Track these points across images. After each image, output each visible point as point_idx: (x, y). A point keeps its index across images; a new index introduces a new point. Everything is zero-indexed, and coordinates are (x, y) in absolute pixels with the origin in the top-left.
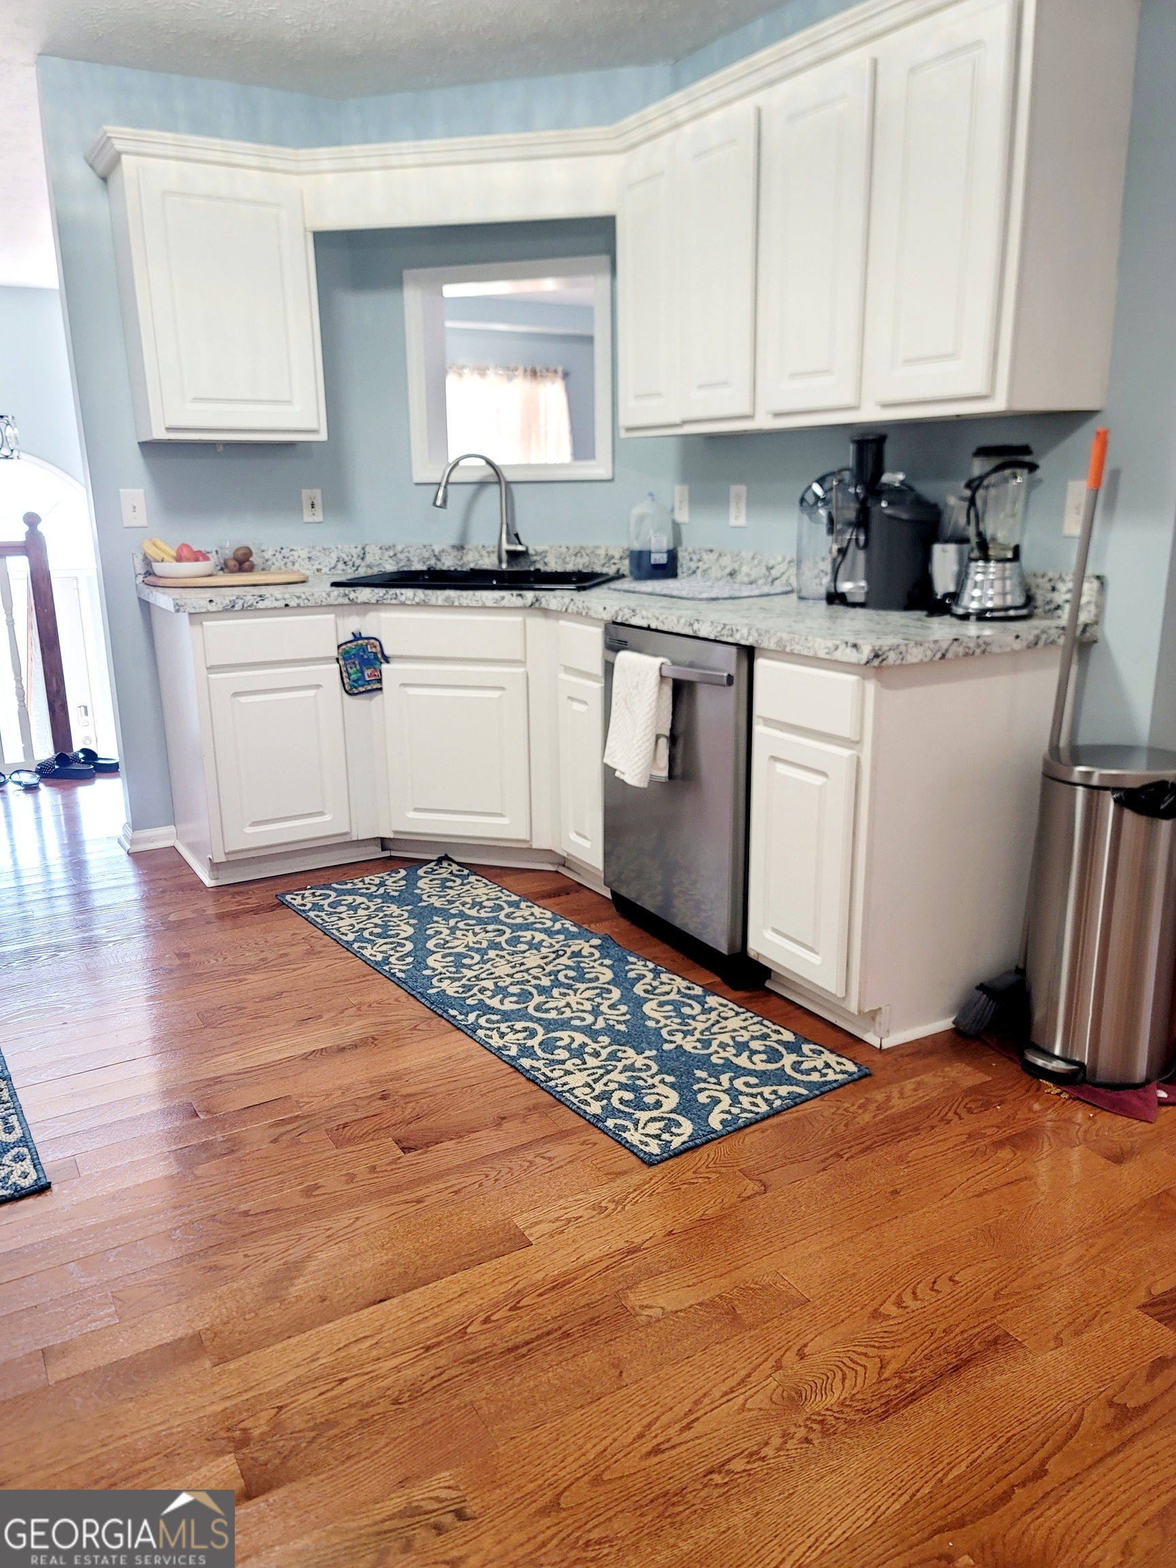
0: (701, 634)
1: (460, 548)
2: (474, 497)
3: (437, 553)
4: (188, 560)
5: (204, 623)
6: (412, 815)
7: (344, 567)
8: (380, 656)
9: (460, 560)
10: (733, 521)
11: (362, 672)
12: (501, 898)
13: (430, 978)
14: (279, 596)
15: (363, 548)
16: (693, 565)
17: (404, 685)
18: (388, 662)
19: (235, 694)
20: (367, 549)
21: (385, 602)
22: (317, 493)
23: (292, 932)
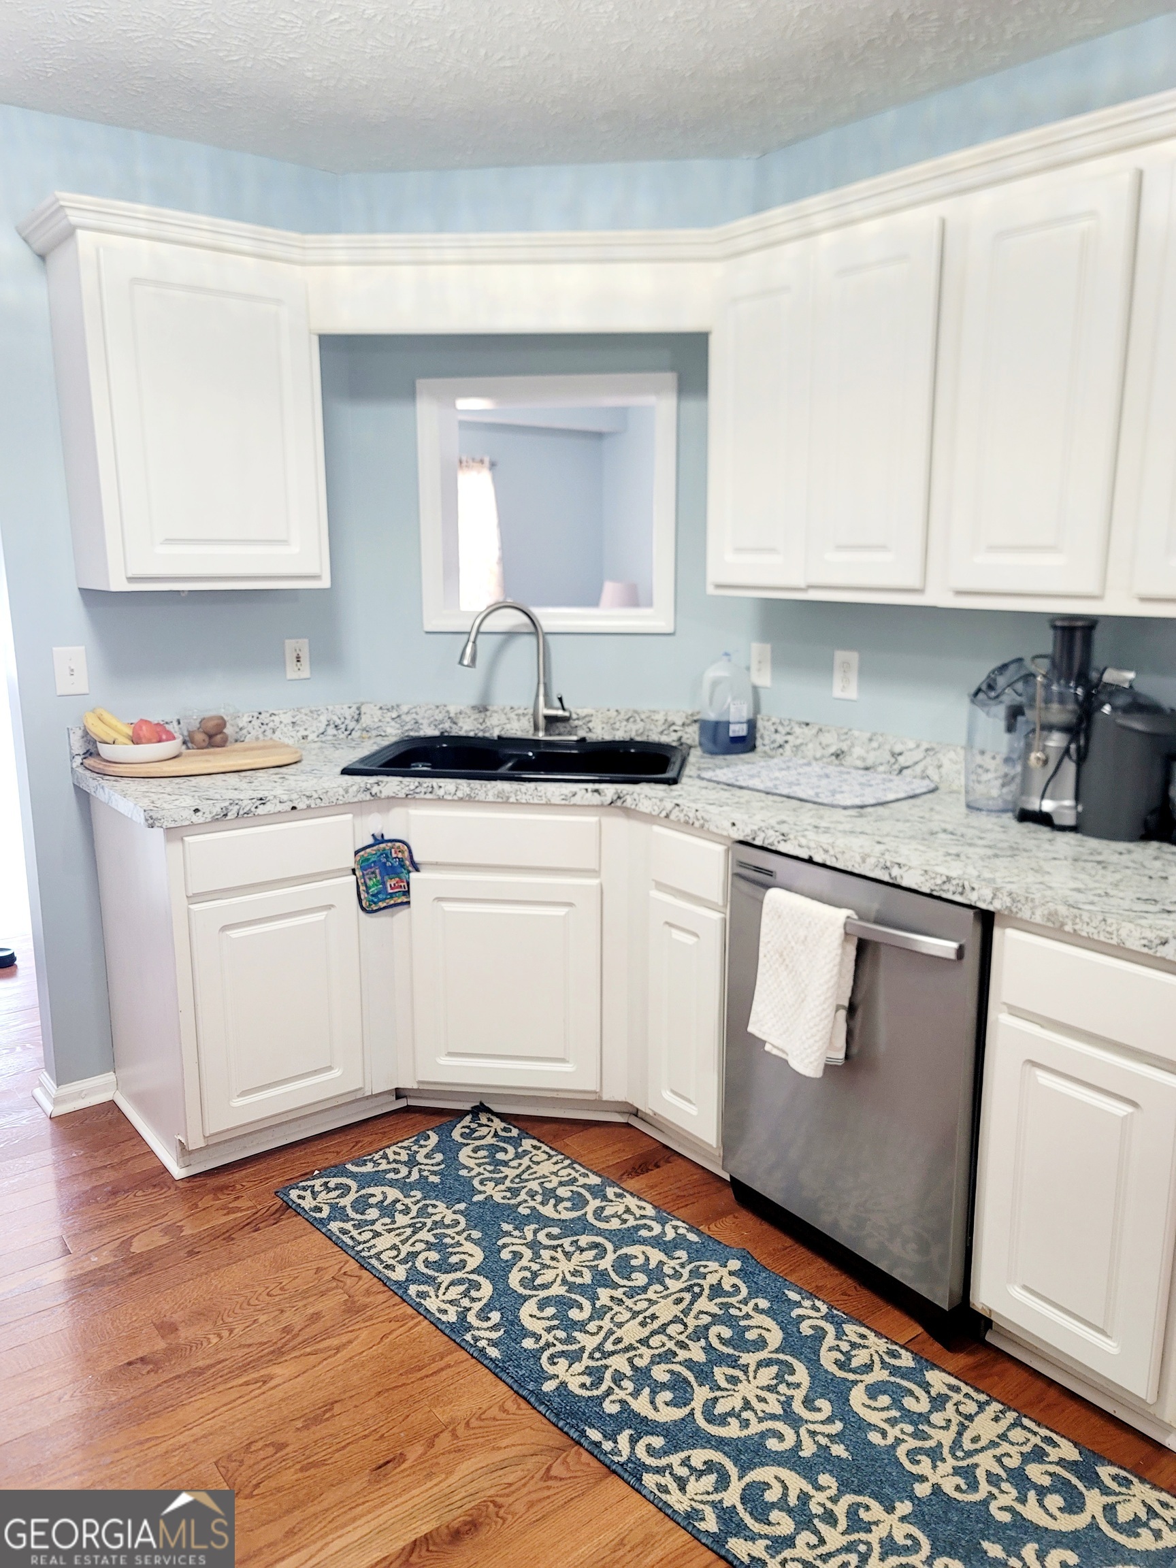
0: (904, 883)
1: (482, 709)
2: (500, 650)
3: (452, 715)
4: (149, 741)
5: (186, 839)
6: (445, 1061)
7: (335, 732)
8: (408, 863)
9: (481, 724)
10: (837, 692)
11: (384, 883)
12: (575, 1180)
13: (536, 1355)
14: (285, 798)
15: (358, 708)
16: (780, 739)
17: (439, 899)
18: (417, 870)
19: (225, 928)
20: (363, 710)
21: (417, 796)
22: (304, 645)
23: (314, 1265)
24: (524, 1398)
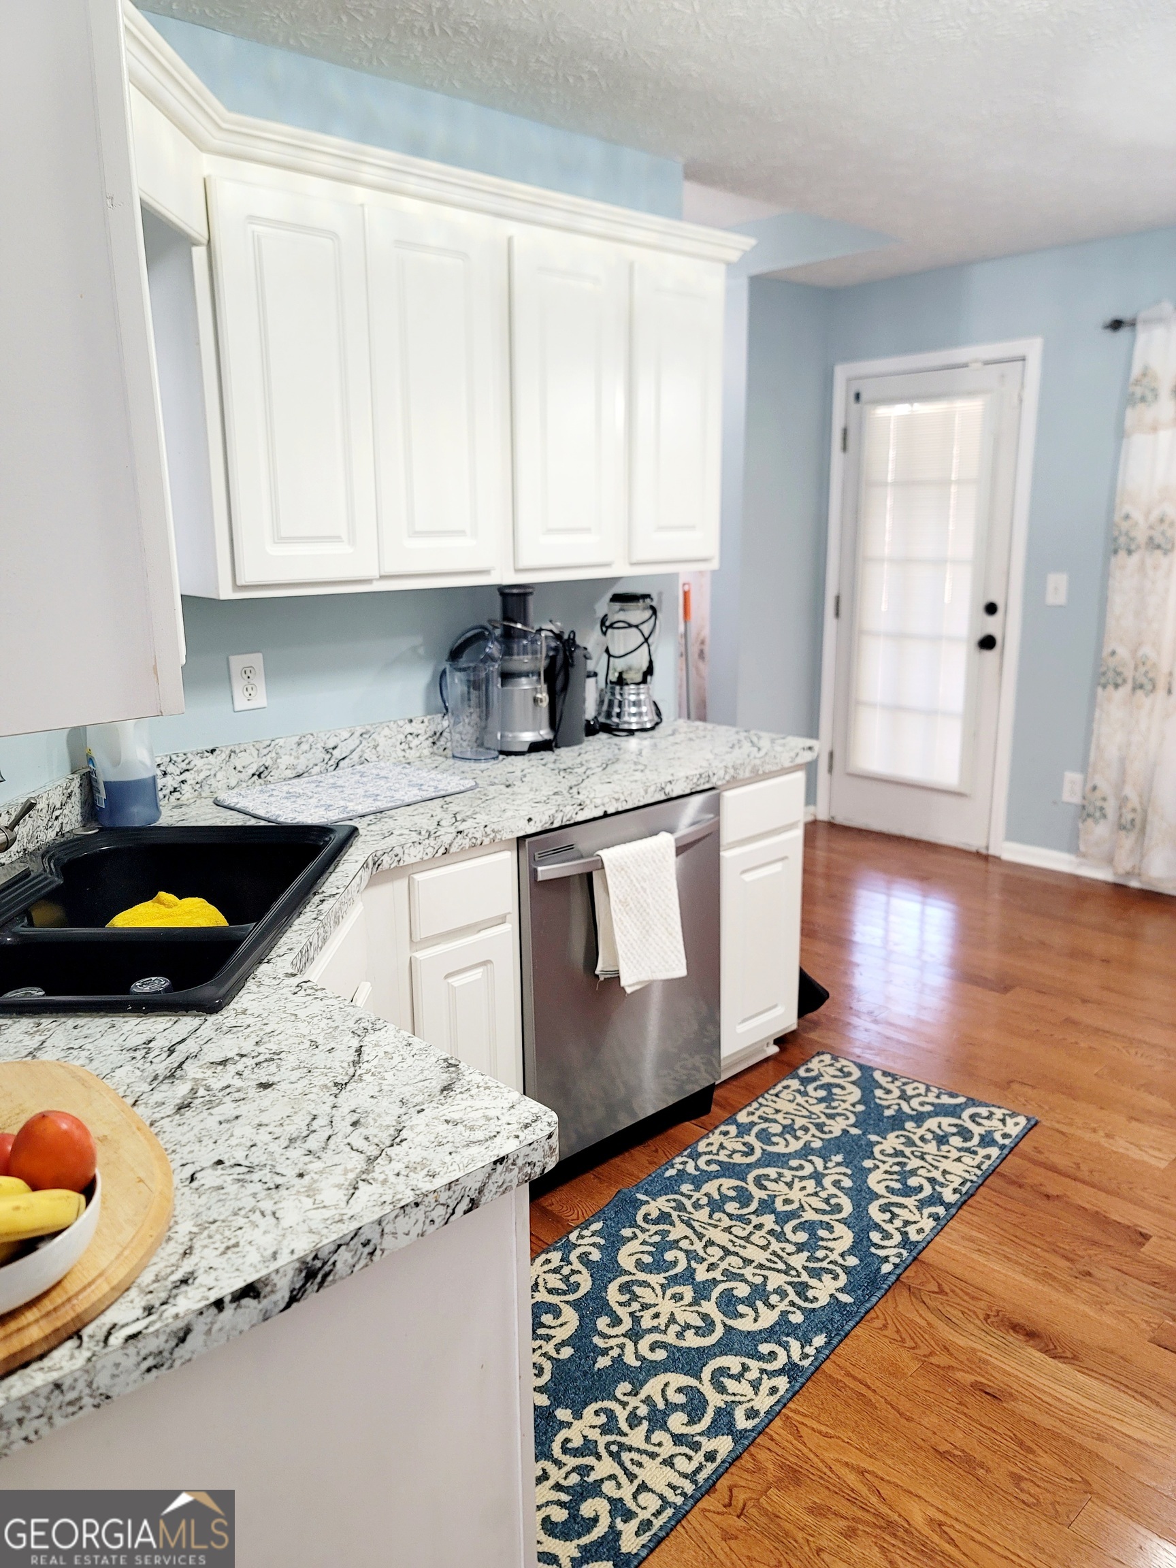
24: (867, 1312)
